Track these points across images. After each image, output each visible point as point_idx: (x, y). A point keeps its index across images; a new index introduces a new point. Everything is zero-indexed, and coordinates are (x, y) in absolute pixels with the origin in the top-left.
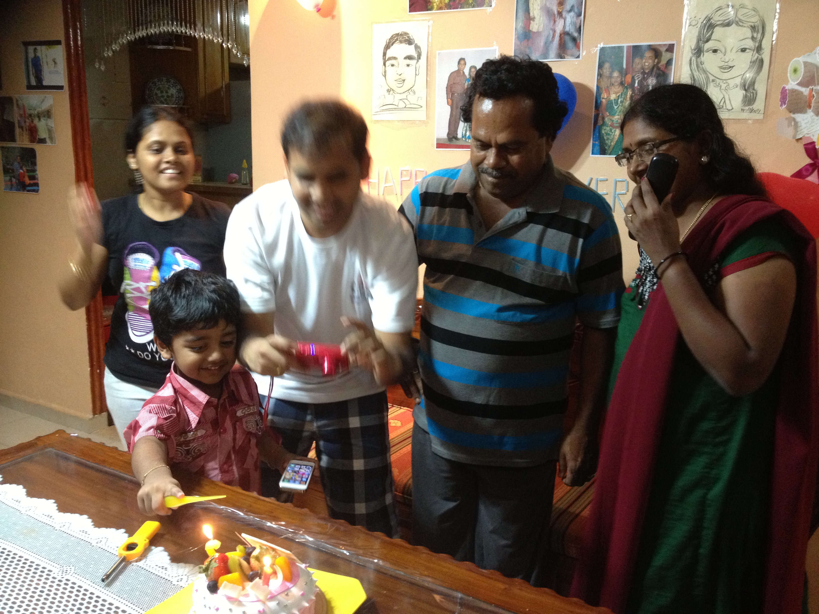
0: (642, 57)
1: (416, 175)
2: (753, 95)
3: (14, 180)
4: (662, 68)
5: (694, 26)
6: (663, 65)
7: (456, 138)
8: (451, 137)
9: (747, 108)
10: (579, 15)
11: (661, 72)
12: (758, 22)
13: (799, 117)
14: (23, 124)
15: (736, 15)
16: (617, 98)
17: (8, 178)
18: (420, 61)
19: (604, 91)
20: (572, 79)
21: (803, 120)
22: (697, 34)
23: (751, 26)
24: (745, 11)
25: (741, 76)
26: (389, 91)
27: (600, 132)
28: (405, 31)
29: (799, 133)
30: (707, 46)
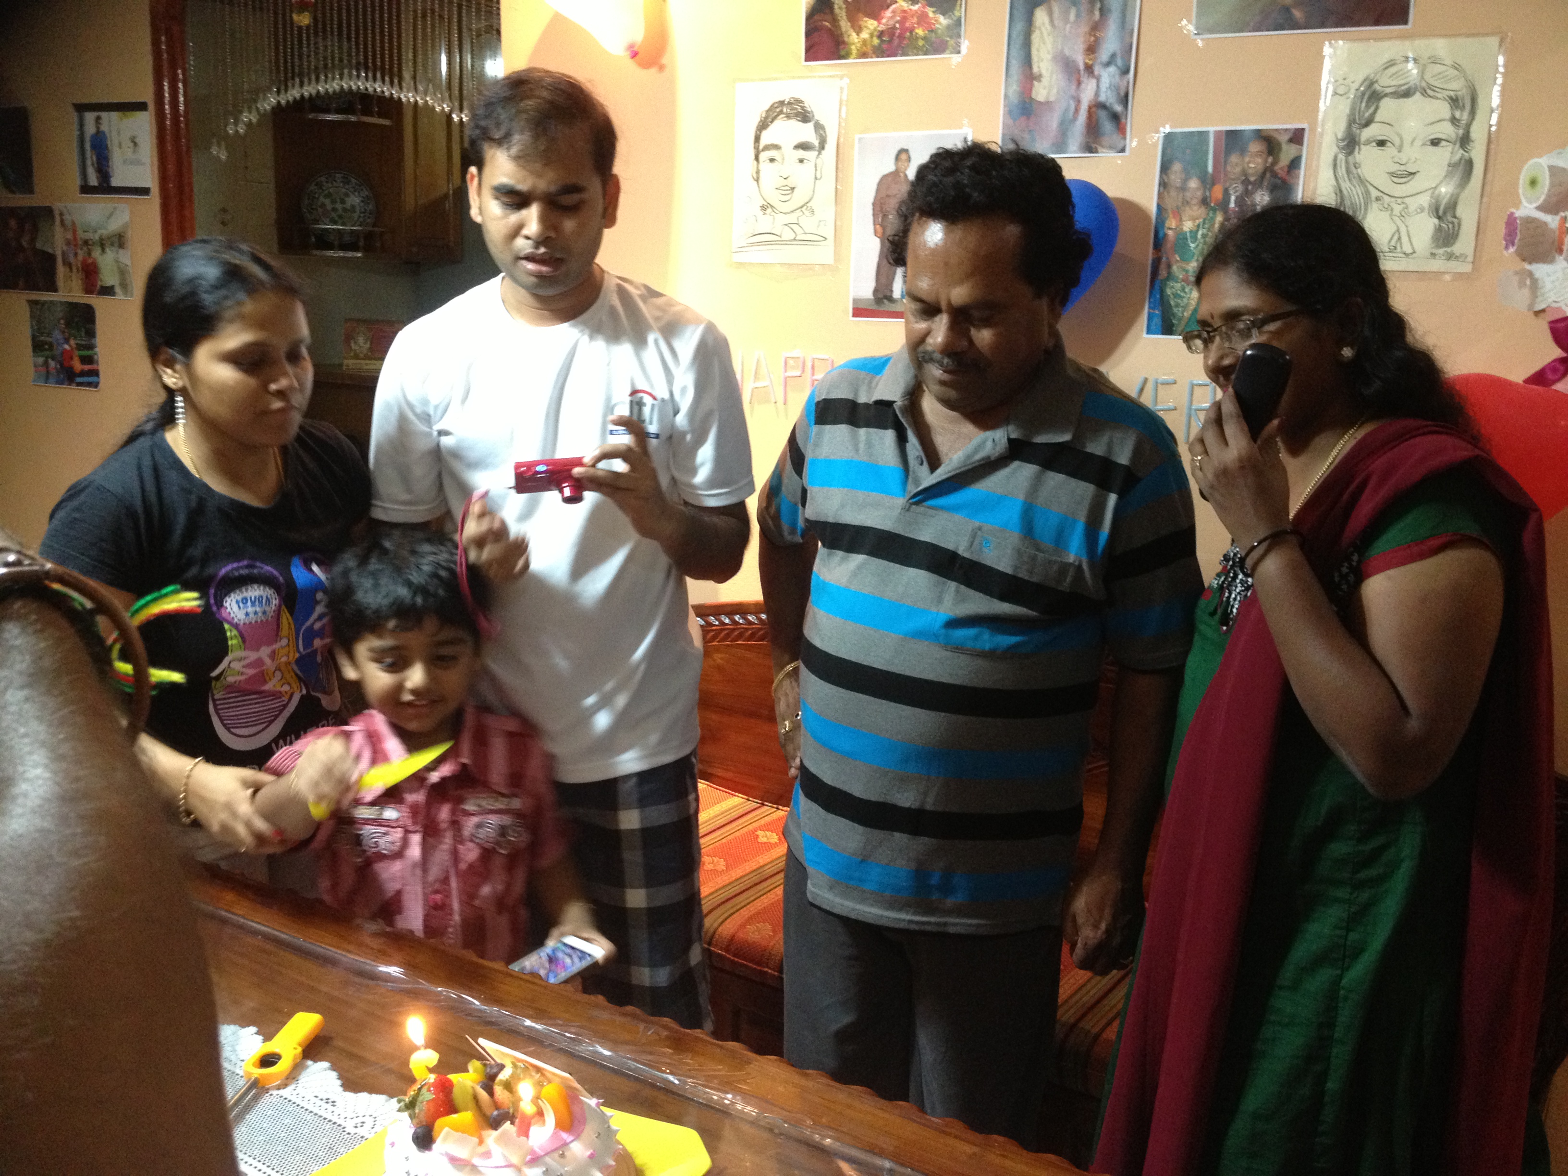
0: (1243, 151)
1: (813, 367)
2: (1453, 227)
3: (52, 364)
4: (1282, 174)
5: (1341, 95)
6: (1281, 169)
7: (890, 299)
8: (881, 296)
9: (1441, 251)
10: (1126, 71)
11: (1279, 181)
12: (1464, 91)
13: (1540, 270)
14: (72, 259)
15: (1422, 78)
16: (1195, 229)
17: (41, 360)
18: (823, 152)
19: (1171, 216)
20: (1112, 190)
21: (1549, 275)
22: (1347, 111)
23: (1451, 98)
24: (1438, 68)
25: (1430, 191)
26: (763, 208)
27: (1162, 292)
28: (797, 96)
29: (1540, 299)
30: (1367, 134)
